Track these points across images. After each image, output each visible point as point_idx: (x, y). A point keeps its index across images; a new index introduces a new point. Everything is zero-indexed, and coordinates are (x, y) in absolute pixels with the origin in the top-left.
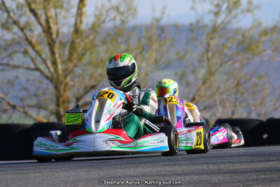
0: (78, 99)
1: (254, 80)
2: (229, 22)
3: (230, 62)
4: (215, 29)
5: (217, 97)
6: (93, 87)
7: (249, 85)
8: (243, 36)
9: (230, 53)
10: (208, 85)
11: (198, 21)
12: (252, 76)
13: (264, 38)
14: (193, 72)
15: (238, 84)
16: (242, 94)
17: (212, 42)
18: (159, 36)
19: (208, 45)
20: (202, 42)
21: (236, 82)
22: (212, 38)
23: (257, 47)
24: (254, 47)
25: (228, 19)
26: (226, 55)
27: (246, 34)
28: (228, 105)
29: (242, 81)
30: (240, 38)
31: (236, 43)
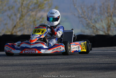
1: (41, 20)
3: (30, 12)
5: (25, 26)
7: (39, 21)
9: (31, 8)
10: (21, 20)
13: (45, 2)
14: (15, 15)
15: (35, 21)
17: (24, 3)
19: (22, 4)
20: (19, 3)
22: (23, 1)
23: (42, 5)
26: (29, 9)
28: (30, 30)
30: (35, 1)
31: (34, 3)
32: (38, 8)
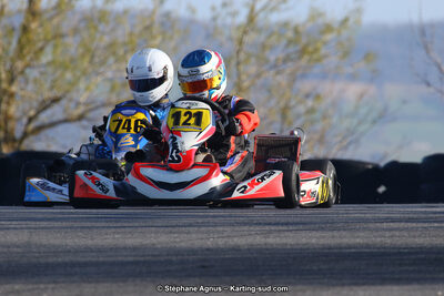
0: (30, 120)
1: (310, 103)
2: (273, 9)
3: (272, 72)
4: (251, 19)
6: (56, 100)
8: (296, 31)
9: (272, 58)
11: (224, 5)
12: (307, 96)
13: (329, 37)
15: (286, 108)
16: (290, 124)
17: (247, 39)
18: (162, 24)
19: (241, 42)
20: (230, 39)
21: (282, 104)
22: (245, 32)
23: (316, 50)
24: (310, 49)
25: (273, 4)
26: (267, 61)
27: (301, 29)
29: (293, 103)
30: (290, 34)
31: (284, 42)
32: (300, 58)
